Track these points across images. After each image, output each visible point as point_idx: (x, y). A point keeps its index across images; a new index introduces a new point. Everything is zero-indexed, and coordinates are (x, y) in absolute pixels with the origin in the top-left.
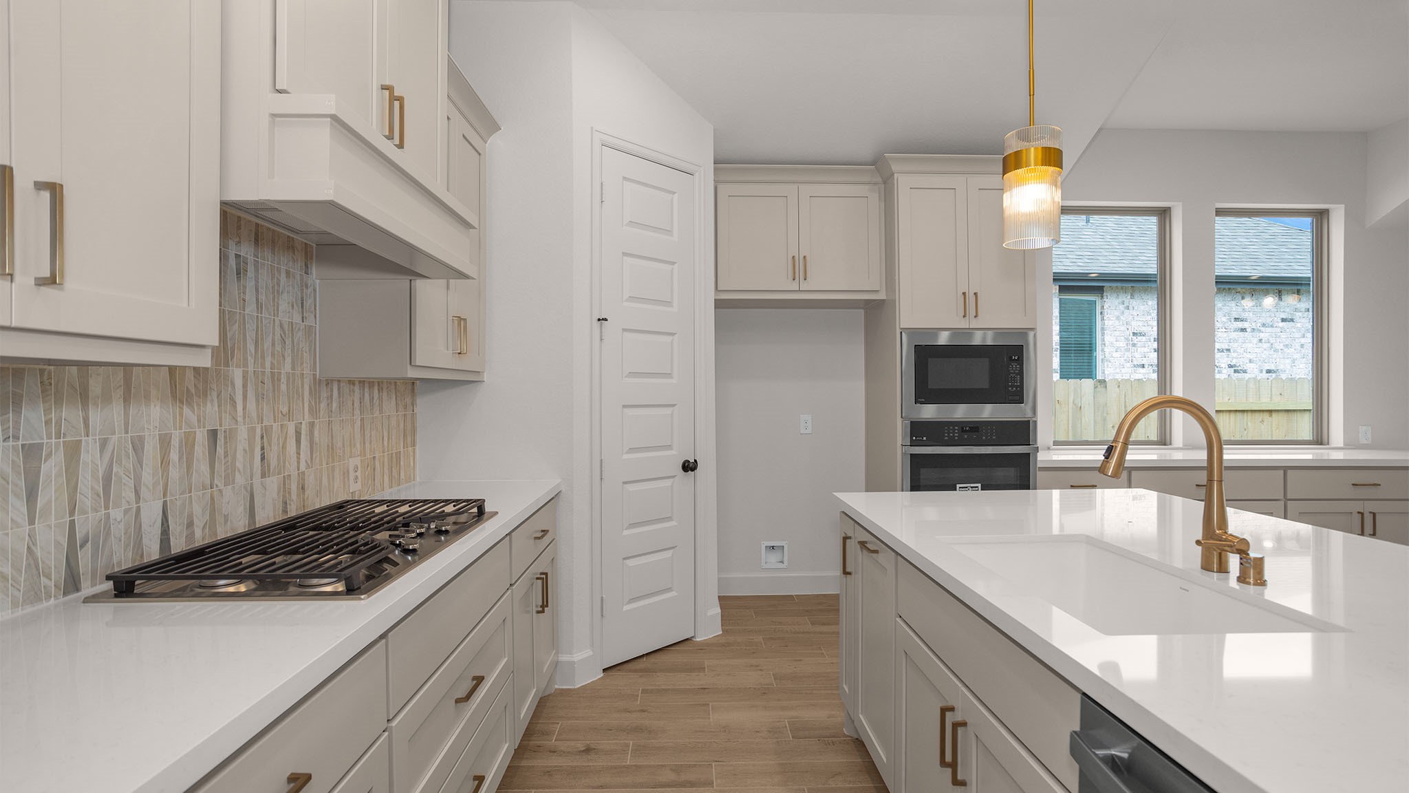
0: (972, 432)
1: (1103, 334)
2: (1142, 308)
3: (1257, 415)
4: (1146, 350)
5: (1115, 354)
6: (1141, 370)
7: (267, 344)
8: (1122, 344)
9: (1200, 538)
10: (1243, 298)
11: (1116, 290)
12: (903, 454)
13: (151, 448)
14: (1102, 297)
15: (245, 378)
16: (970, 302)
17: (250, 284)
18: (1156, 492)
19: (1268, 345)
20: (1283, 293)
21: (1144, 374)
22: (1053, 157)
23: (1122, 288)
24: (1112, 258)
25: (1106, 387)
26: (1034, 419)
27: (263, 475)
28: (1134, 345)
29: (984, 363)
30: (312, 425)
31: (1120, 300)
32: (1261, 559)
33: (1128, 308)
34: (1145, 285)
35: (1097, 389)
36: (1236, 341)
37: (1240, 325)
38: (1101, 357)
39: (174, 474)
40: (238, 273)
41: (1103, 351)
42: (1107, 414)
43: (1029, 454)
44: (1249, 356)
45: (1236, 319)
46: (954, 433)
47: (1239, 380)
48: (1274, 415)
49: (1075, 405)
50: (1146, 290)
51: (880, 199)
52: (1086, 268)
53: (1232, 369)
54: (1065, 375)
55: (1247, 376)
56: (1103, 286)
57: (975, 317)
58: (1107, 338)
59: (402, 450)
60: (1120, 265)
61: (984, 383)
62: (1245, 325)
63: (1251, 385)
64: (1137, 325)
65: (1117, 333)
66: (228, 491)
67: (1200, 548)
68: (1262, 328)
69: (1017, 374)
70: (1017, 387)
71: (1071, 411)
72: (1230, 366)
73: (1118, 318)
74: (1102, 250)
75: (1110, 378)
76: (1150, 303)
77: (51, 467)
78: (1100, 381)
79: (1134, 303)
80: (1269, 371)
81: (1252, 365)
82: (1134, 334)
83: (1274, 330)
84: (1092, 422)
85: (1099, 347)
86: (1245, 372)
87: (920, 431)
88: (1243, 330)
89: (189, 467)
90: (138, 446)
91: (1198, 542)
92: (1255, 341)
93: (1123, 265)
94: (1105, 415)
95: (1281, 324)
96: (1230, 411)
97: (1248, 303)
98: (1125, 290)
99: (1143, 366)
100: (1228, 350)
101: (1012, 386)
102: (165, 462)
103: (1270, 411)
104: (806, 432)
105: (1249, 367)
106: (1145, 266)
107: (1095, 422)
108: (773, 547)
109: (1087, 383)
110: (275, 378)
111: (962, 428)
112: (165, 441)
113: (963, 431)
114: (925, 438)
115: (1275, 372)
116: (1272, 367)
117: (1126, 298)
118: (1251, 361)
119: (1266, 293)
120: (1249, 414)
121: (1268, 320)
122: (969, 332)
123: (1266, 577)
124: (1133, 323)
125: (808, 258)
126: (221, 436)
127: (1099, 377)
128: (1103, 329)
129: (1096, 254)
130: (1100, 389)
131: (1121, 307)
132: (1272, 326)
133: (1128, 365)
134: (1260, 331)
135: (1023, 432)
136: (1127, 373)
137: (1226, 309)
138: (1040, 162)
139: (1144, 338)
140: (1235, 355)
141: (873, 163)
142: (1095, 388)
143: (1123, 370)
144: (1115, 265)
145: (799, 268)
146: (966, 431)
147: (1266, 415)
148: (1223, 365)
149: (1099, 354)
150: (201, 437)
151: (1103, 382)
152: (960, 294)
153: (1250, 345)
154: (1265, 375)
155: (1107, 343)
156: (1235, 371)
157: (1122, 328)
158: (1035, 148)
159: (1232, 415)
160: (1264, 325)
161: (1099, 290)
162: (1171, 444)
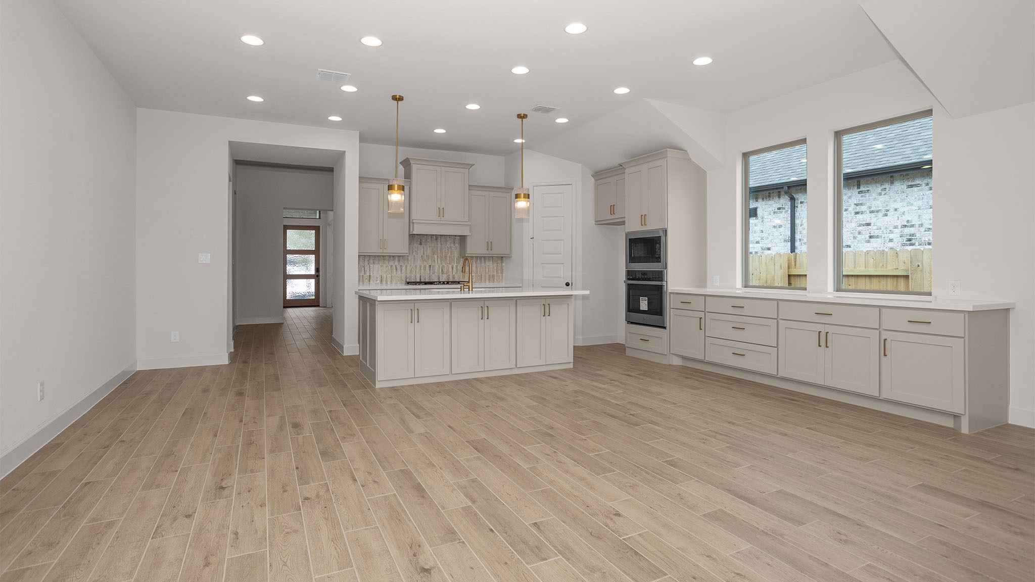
7: (444, 251)
13: (418, 267)
15: (438, 257)
17: (439, 241)
27: (442, 274)
30: (457, 266)
39: (422, 271)
40: (436, 239)
59: (495, 274)
66: (433, 275)
77: (404, 268)
87: (631, 275)
89: (425, 271)
90: (416, 266)
102: (420, 269)
110: (446, 257)
112: (420, 266)
113: (642, 274)
126: (432, 266)
150: (427, 266)
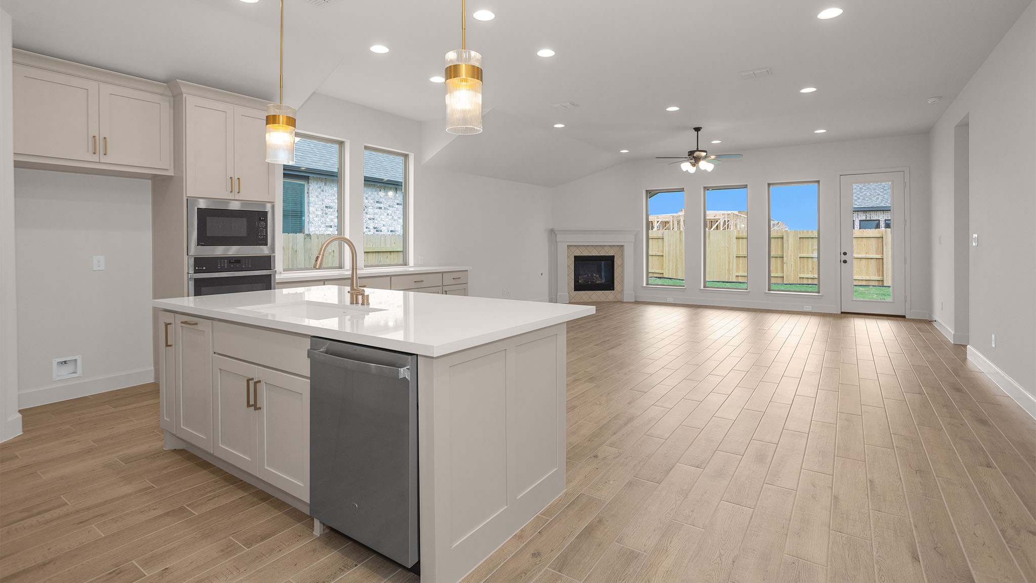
0: (236, 263)
1: (309, 206)
2: (331, 191)
3: (385, 254)
4: (333, 217)
5: (315, 219)
6: (331, 229)
8: (319, 213)
9: (350, 290)
10: (380, 191)
11: (316, 180)
12: (189, 279)
14: (308, 181)
16: (235, 184)
18: (337, 286)
19: (391, 217)
20: (398, 189)
21: (331, 232)
22: (291, 122)
23: (320, 178)
24: (314, 159)
25: (311, 238)
26: (273, 255)
28: (326, 214)
29: (244, 221)
31: (319, 186)
32: (368, 295)
33: (323, 191)
34: (333, 178)
35: (306, 240)
36: (377, 214)
37: (378, 205)
38: (307, 220)
41: (308, 216)
42: (312, 254)
43: (271, 275)
44: (383, 222)
45: (377, 202)
46: (224, 264)
47: (377, 235)
48: (392, 254)
49: (293, 249)
50: (332, 181)
51: (170, 106)
52: (300, 164)
53: (375, 230)
54: (286, 230)
55: (382, 233)
56: (309, 176)
57: (238, 193)
58: (312, 209)
60: (319, 164)
61: (243, 233)
62: (382, 205)
63: (382, 238)
64: (328, 202)
65: (317, 206)
67: (349, 294)
68: (389, 208)
69: (264, 228)
70: (264, 236)
71: (290, 253)
72: (375, 228)
73: (317, 197)
74: (308, 153)
75: (313, 233)
76: (335, 189)
78: (307, 235)
79: (326, 188)
80: (391, 231)
81: (384, 228)
82: (326, 207)
83: (393, 209)
84: (303, 260)
85: (306, 214)
86: (381, 231)
87: (201, 264)
88: (380, 208)
91: (349, 292)
92: (385, 214)
93: (320, 164)
94: (310, 255)
95: (397, 206)
96: (373, 252)
97: (382, 194)
98: (321, 180)
99: (331, 227)
100: (374, 219)
101: (261, 236)
103: (390, 252)
104: (99, 269)
105: (384, 229)
106: (332, 166)
107: (305, 260)
108: (65, 362)
109: (300, 236)
111: (230, 261)
113: (230, 262)
114: (204, 268)
115: (394, 232)
116: (393, 229)
117: (322, 185)
118: (384, 225)
119: (391, 189)
120: (382, 253)
121: (391, 204)
122: (227, 201)
123: (370, 302)
124: (326, 200)
125: (108, 139)
127: (306, 232)
128: (308, 203)
129: (305, 155)
130: (307, 239)
131: (319, 190)
132: (393, 207)
133: (323, 225)
134: (388, 209)
135: (266, 262)
136: (322, 230)
137: (373, 196)
138: (285, 123)
139: (332, 210)
140: (376, 221)
141: (165, 82)
142: (305, 239)
143: (320, 229)
144: (316, 164)
145: (99, 144)
146: (232, 262)
147: (389, 253)
148: (371, 227)
149: (306, 219)
151: (309, 235)
152: (228, 178)
153: (383, 217)
154: (390, 233)
155: (311, 212)
156: (377, 231)
157: (320, 203)
158: (283, 116)
159: (374, 254)
160: (389, 206)
161: (307, 178)
162: (344, 268)
